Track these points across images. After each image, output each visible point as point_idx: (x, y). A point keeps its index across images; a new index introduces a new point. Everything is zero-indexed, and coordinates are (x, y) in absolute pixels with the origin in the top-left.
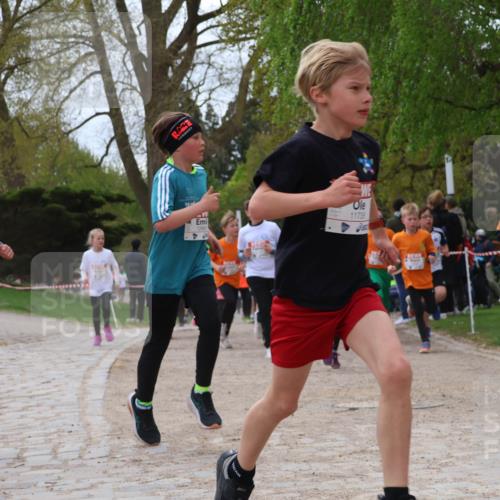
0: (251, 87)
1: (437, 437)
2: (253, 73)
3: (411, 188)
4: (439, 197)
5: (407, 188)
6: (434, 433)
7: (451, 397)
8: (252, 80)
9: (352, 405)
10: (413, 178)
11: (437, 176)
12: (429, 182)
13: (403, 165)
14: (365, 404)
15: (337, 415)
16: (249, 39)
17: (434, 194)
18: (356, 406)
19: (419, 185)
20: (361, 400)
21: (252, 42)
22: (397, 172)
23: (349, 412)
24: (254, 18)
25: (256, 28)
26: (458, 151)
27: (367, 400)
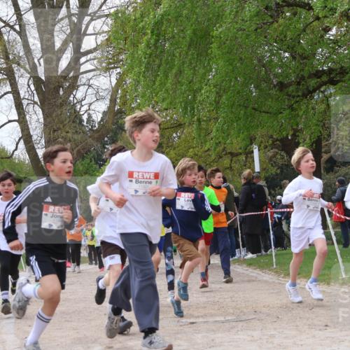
0: (118, 101)
1: (251, 341)
2: (120, 92)
3: (231, 168)
4: (249, 174)
5: (228, 168)
6: (249, 338)
7: (260, 312)
8: (119, 96)
9: (192, 320)
10: (231, 160)
11: (248, 160)
12: (242, 163)
13: (224, 153)
14: (201, 320)
15: (182, 328)
16: (117, 68)
17: (247, 172)
18: (194, 321)
19: (236, 166)
20: (198, 317)
21: (119, 70)
22: (221, 157)
23: (190, 326)
24: (120, 53)
25: (122, 60)
26: (262, 142)
27: (202, 316)
